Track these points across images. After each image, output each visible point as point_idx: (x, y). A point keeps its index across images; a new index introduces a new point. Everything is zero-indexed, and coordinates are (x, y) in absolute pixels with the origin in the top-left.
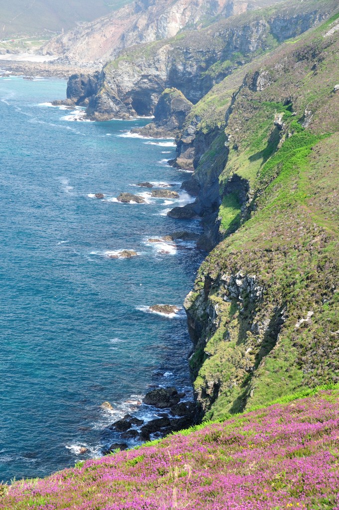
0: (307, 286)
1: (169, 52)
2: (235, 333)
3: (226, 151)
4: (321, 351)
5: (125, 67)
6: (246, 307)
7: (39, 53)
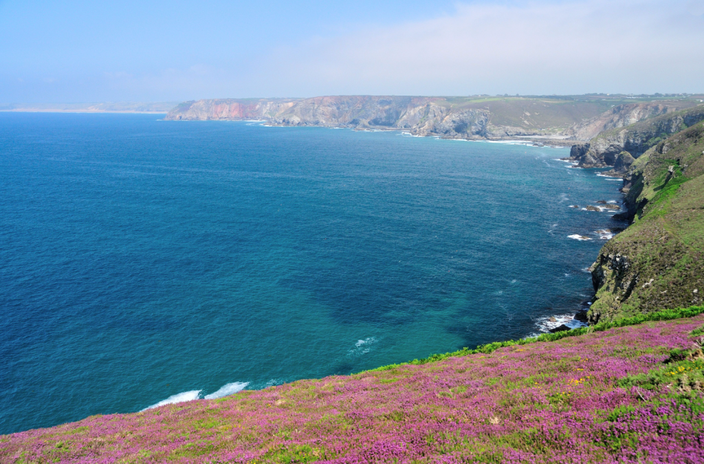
0: (652, 264)
1: (626, 133)
2: (612, 288)
3: (643, 185)
4: (653, 302)
5: (601, 141)
6: (620, 273)
7: (561, 134)
